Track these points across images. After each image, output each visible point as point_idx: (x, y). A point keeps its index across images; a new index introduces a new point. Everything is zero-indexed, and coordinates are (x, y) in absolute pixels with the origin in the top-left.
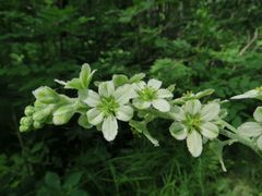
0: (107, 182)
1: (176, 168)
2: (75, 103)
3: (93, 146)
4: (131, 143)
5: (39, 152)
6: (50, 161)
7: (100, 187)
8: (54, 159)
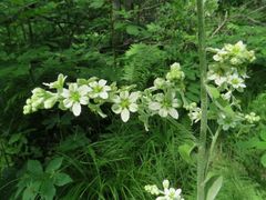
0: (87, 166)
1: (151, 148)
2: (56, 96)
3: (72, 133)
4: (109, 128)
5: (18, 143)
6: (29, 151)
7: (82, 171)
8: (33, 149)
